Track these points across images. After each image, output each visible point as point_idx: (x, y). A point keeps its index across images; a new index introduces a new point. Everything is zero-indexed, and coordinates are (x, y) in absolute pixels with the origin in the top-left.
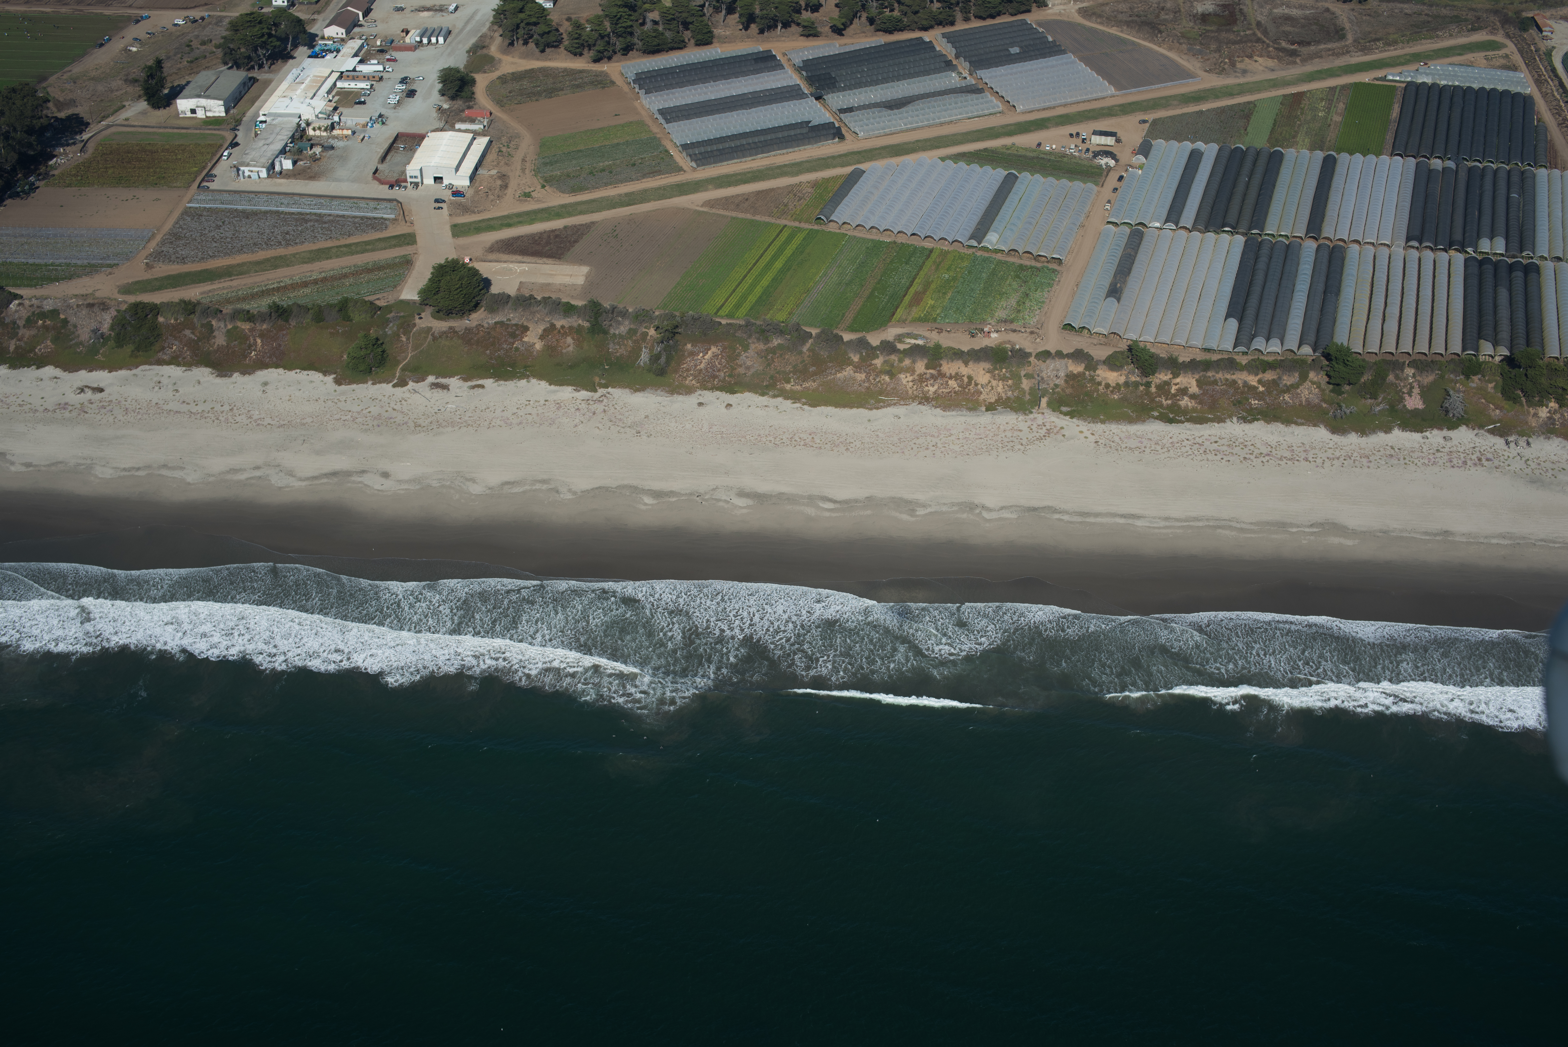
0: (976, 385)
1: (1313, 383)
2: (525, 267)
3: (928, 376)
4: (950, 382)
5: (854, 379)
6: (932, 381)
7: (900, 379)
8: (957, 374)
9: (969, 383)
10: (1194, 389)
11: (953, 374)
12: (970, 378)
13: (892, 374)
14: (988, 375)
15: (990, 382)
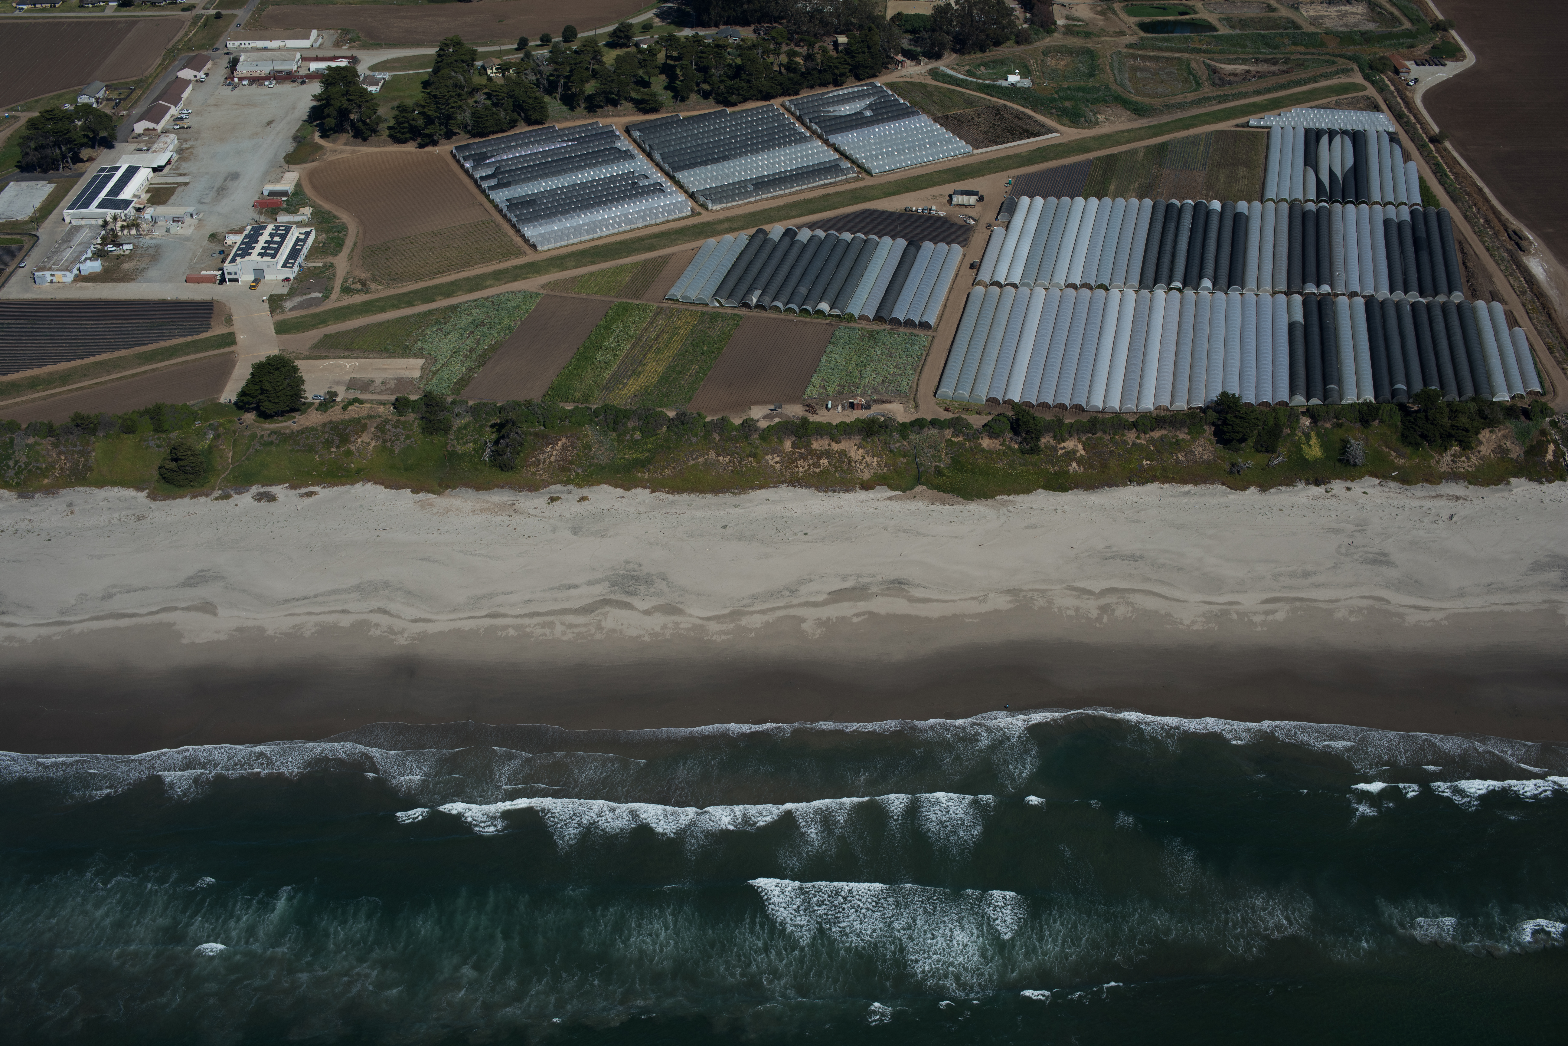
0: (850, 461)
1: (1207, 439)
2: (355, 363)
3: (797, 455)
4: (821, 461)
5: (717, 463)
6: (801, 461)
7: (767, 462)
8: (828, 451)
9: (842, 461)
10: (1082, 453)
11: (824, 450)
12: (842, 454)
13: (756, 457)
14: (861, 450)
15: (863, 457)
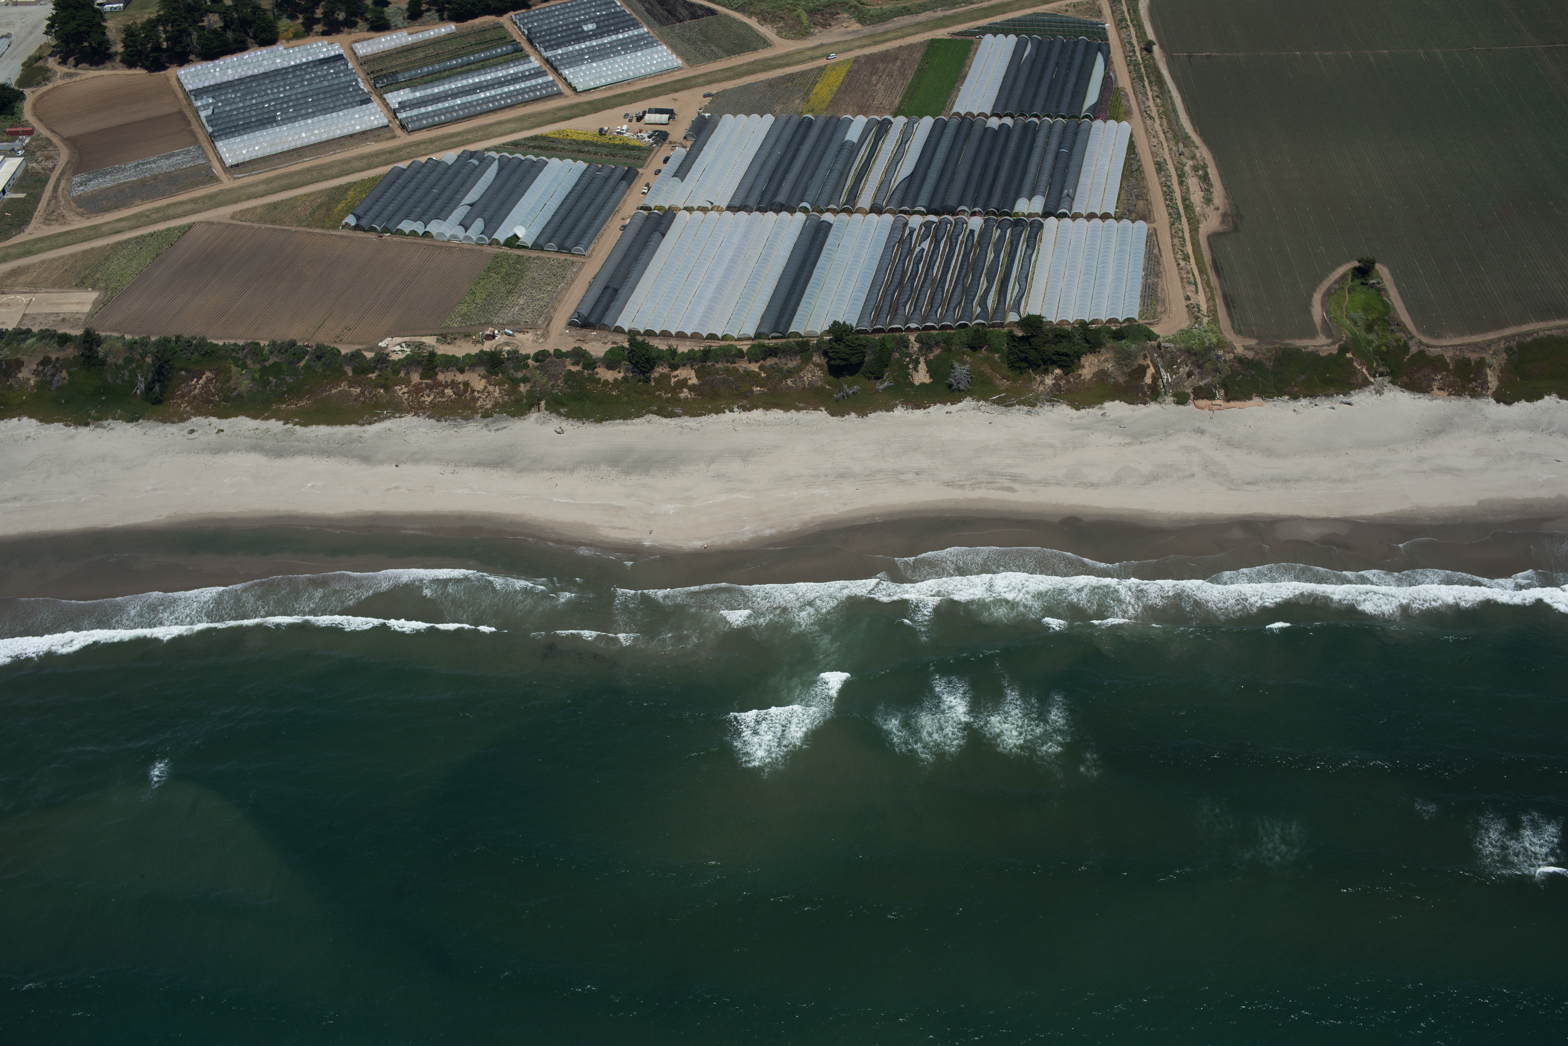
0: (473, 391)
1: (816, 365)
2: (33, 297)
3: (424, 385)
4: (446, 391)
5: (349, 394)
6: (428, 392)
7: (395, 392)
8: (453, 381)
9: (465, 391)
10: (694, 381)
11: (449, 381)
12: (466, 384)
13: (386, 387)
14: (484, 381)
15: (486, 387)
